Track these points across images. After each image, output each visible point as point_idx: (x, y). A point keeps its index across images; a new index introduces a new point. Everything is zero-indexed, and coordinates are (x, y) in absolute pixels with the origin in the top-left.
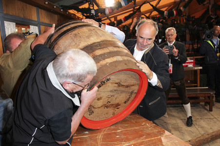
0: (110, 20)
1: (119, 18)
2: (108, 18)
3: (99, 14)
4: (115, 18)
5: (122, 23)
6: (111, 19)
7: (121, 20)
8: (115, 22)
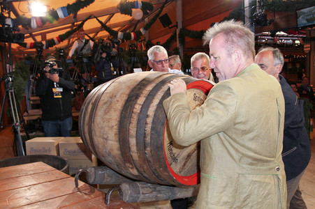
0: (34, 39)
1: (49, 36)
2: (32, 36)
3: (20, 27)
4: (44, 36)
5: (55, 44)
6: (36, 37)
7: (52, 40)
8: (44, 43)
